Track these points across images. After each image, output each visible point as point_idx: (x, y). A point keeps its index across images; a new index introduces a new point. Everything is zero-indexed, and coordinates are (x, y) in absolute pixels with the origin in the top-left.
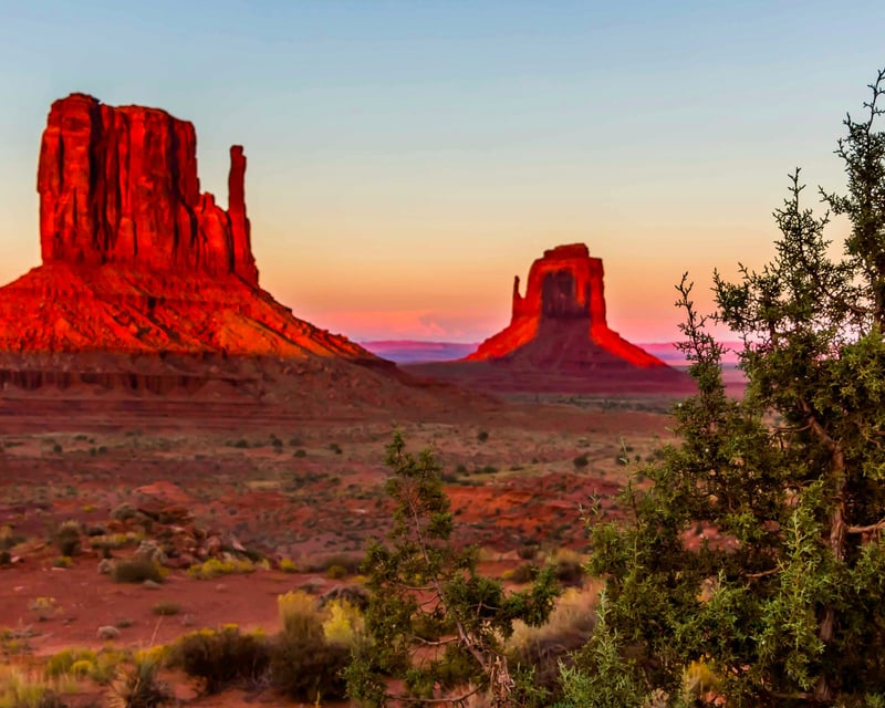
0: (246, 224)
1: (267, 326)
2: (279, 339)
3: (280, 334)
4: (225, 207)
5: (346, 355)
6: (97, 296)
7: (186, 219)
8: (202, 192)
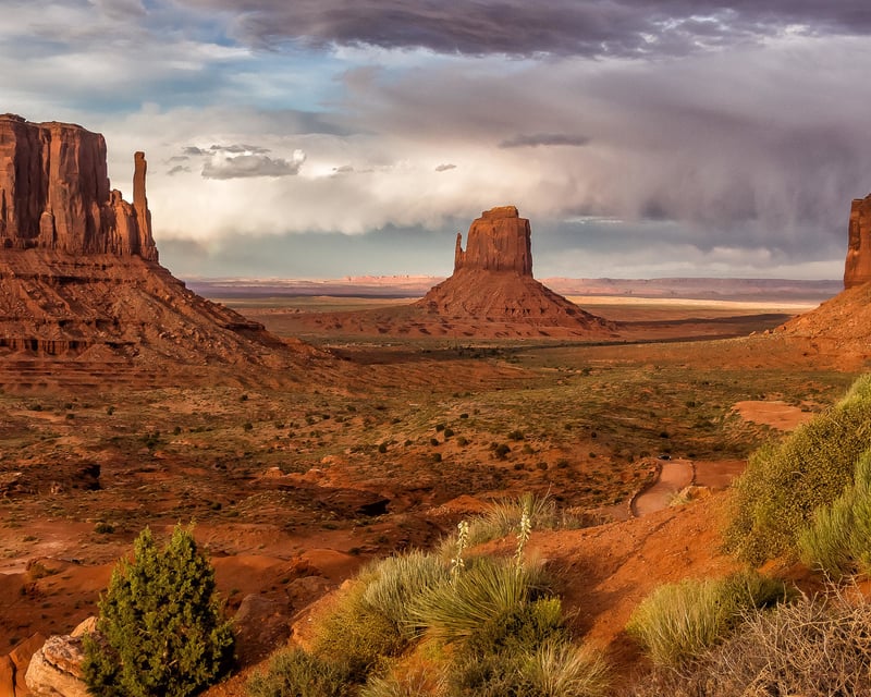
0: (148, 215)
1: (156, 298)
2: (164, 308)
3: (167, 304)
4: (130, 201)
5: (219, 321)
6: (17, 276)
7: (96, 211)
8: (111, 189)
